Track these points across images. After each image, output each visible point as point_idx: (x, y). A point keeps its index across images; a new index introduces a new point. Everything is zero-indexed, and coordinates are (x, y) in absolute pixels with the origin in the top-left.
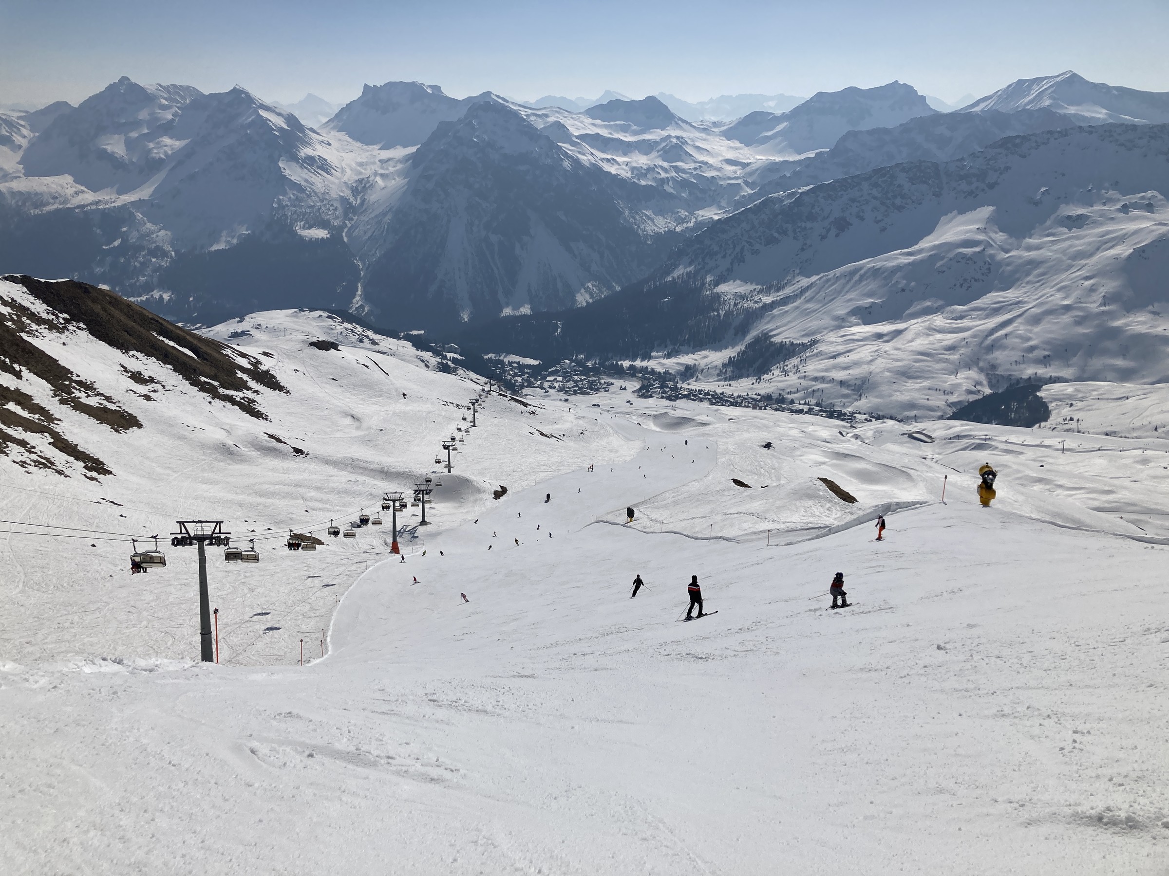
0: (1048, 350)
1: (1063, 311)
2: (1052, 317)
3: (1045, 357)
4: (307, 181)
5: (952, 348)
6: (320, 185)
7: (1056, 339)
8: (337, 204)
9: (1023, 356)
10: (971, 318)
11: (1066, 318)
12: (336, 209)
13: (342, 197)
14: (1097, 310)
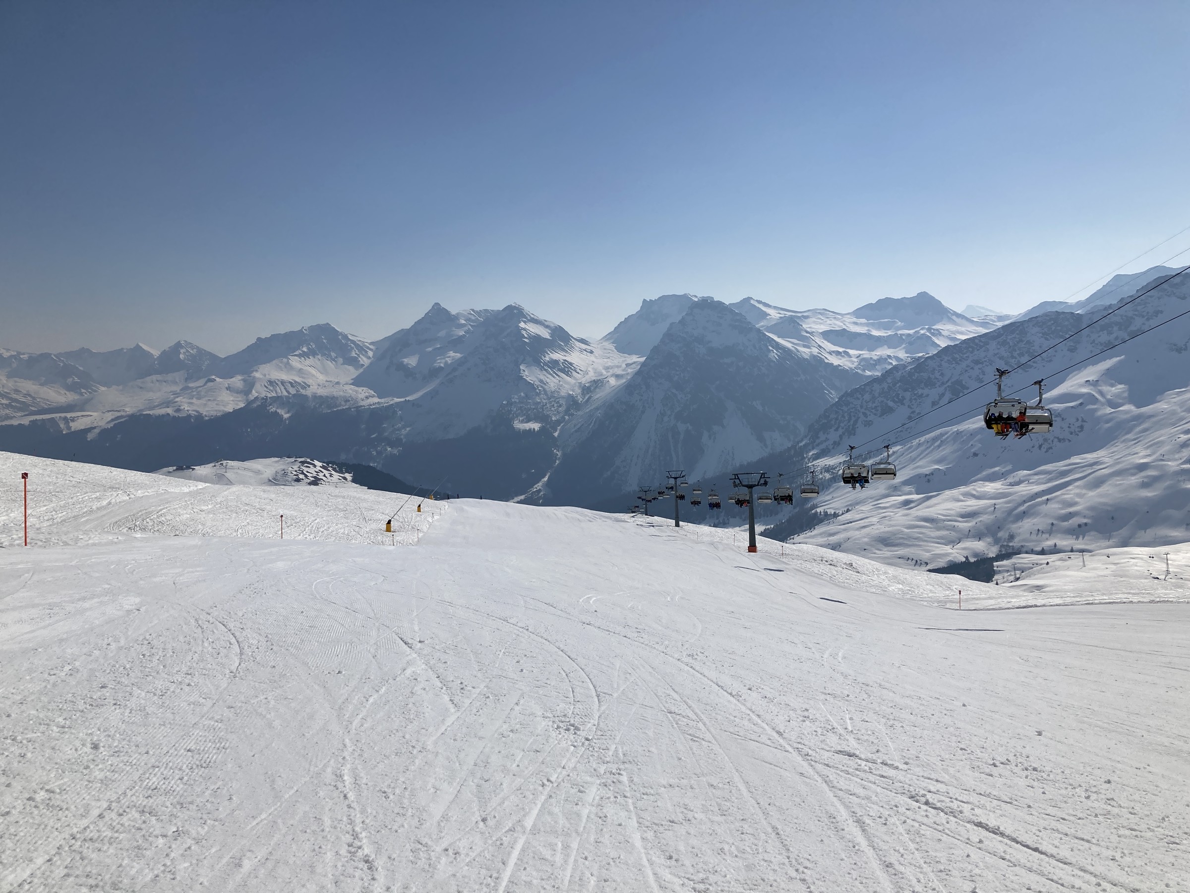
0: (1088, 518)
1: (1136, 471)
2: (1118, 478)
3: (1080, 526)
4: (541, 381)
5: (969, 515)
6: (552, 385)
7: (1105, 504)
8: (562, 401)
9: (1052, 524)
10: (1029, 483)
11: (1134, 480)
12: (560, 406)
13: (569, 395)
14: (1177, 468)
